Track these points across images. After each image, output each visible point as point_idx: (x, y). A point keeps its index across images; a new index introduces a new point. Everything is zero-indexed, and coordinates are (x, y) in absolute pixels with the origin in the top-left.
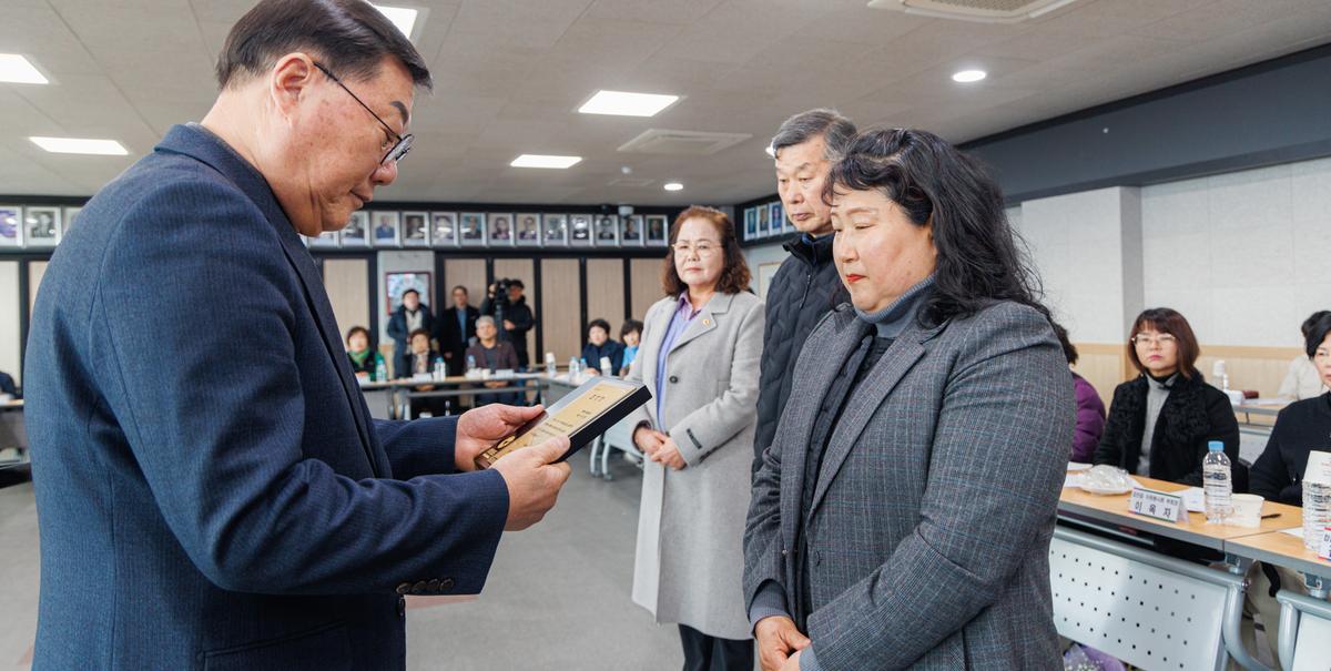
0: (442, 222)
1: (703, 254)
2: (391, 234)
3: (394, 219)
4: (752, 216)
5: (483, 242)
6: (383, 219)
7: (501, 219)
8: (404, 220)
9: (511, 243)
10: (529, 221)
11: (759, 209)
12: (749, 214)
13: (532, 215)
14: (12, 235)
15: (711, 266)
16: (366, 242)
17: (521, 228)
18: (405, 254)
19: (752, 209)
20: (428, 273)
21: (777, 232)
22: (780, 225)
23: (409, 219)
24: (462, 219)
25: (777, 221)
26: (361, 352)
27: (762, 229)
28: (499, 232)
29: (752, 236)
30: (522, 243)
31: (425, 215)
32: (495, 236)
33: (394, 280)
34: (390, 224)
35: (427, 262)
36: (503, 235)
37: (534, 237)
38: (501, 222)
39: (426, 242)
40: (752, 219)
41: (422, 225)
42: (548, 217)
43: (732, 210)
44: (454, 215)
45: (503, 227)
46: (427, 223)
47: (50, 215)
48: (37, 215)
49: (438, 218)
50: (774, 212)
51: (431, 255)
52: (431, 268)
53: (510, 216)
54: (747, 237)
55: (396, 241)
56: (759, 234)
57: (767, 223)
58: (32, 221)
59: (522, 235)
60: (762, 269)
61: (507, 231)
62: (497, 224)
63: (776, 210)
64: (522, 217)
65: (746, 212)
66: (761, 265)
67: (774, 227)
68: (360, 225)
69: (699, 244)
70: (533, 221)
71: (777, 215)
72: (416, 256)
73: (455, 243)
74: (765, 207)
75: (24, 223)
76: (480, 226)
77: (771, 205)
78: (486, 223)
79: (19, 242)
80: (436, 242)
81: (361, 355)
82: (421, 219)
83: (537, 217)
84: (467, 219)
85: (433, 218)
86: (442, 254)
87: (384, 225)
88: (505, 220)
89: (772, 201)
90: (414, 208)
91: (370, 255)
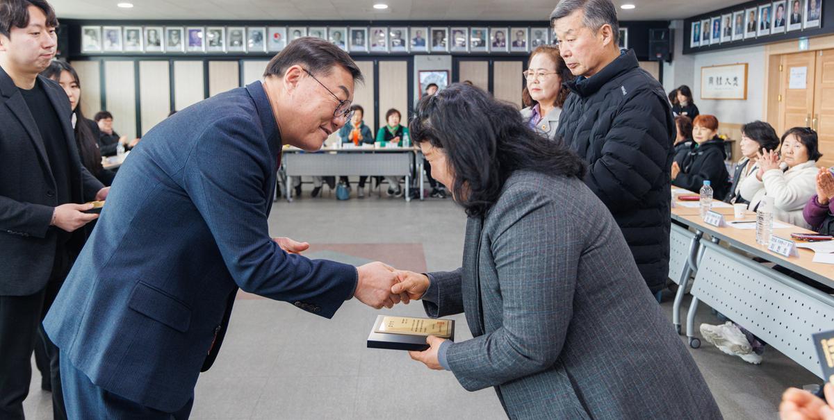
0: (458, 34)
1: (541, 78)
2: (423, 44)
3: (425, 33)
4: (697, 27)
5: (486, 49)
6: (417, 33)
7: (499, 32)
8: (432, 32)
9: (506, 49)
10: (521, 33)
11: (703, 22)
12: (695, 26)
13: (522, 29)
14: (200, 44)
15: (547, 87)
16: (406, 49)
17: (514, 39)
18: (431, 57)
19: (698, 23)
20: (447, 71)
21: (716, 41)
22: (719, 36)
23: (435, 32)
24: (472, 32)
25: (717, 32)
26: (395, 126)
27: (704, 39)
28: (498, 41)
29: (697, 44)
30: (514, 49)
31: (446, 29)
32: (495, 45)
33: (424, 76)
34: (422, 37)
35: (447, 62)
36: (501, 43)
37: (523, 44)
38: (500, 34)
39: (447, 49)
40: (697, 31)
41: (444, 36)
42: (534, 30)
43: (682, 22)
44: (466, 29)
45: (501, 38)
46: (447, 34)
47: (220, 32)
48: (212, 32)
49: (455, 32)
50: (715, 25)
51: (449, 58)
52: (450, 68)
53: (506, 30)
54: (693, 45)
55: (426, 49)
56: (702, 43)
57: (709, 34)
58: (211, 36)
59: (515, 44)
60: (703, 70)
61: (504, 41)
62: (496, 36)
63: (717, 23)
64: (515, 30)
65: (693, 24)
66: (702, 68)
67: (714, 37)
68: (402, 37)
69: (540, 72)
70: (523, 33)
71: (717, 27)
72: (439, 59)
73: (466, 49)
74: (708, 20)
75: (206, 36)
76: (485, 37)
77: (713, 19)
78: (490, 35)
79: (203, 49)
80: (453, 49)
81: (394, 128)
82: (443, 32)
83: (526, 30)
84: (476, 32)
85: (452, 32)
86: (457, 58)
87: (418, 37)
88: (503, 33)
89: (714, 16)
90: (437, 25)
91: (409, 58)
